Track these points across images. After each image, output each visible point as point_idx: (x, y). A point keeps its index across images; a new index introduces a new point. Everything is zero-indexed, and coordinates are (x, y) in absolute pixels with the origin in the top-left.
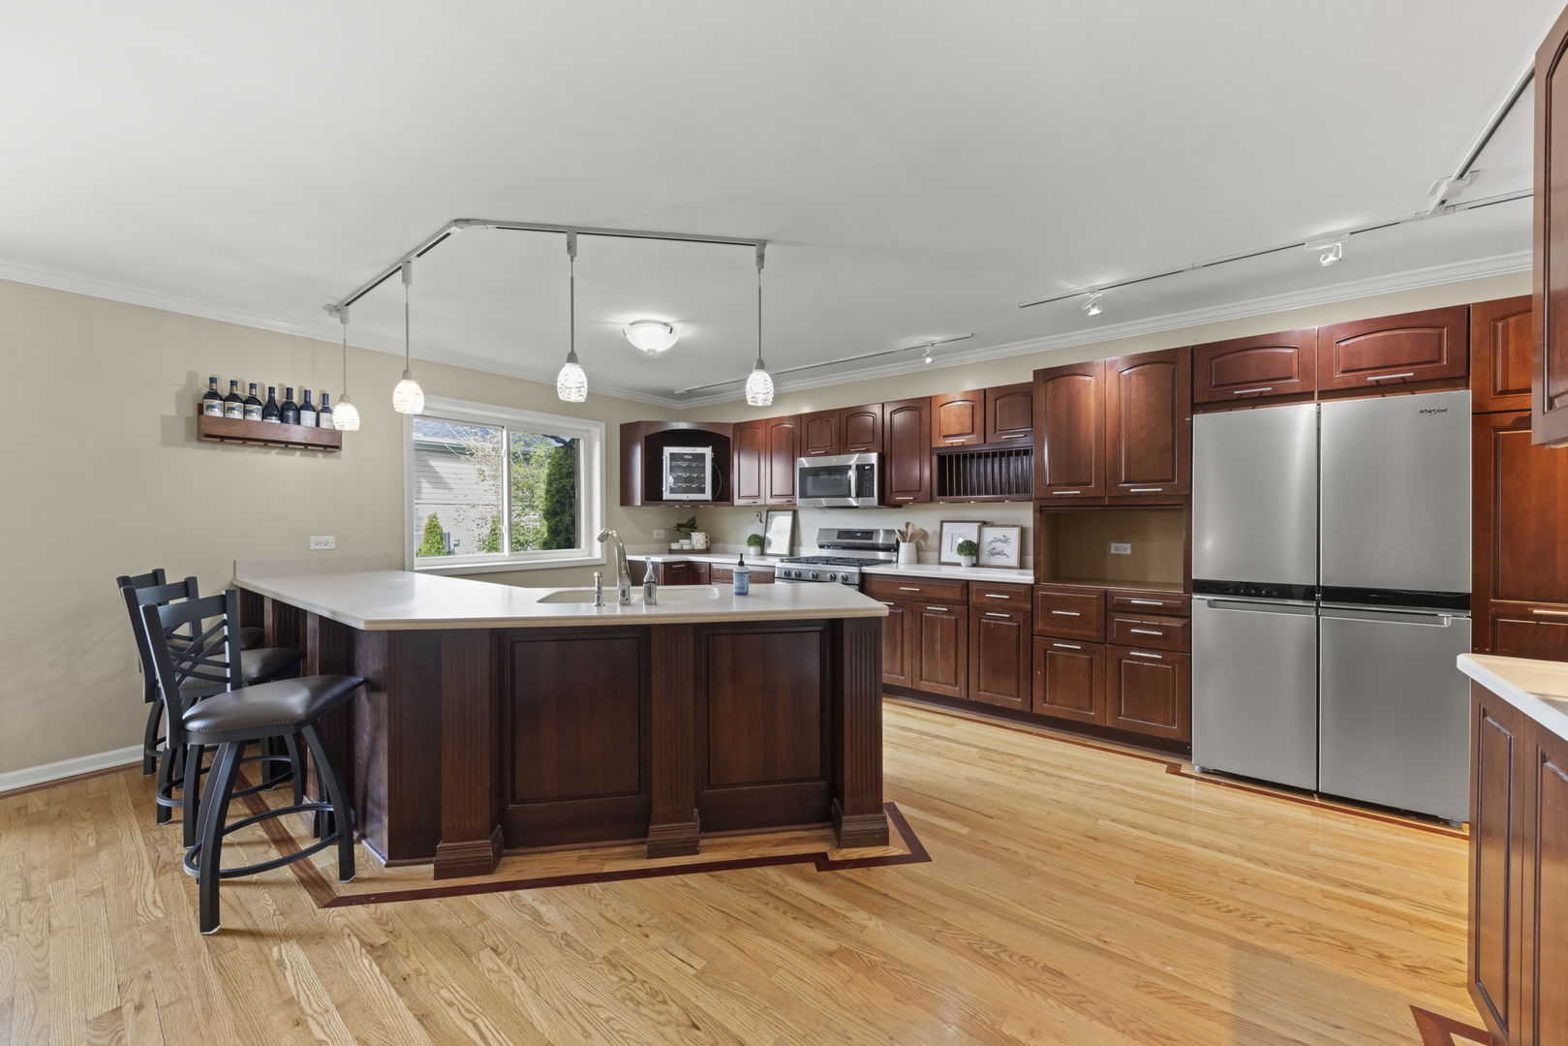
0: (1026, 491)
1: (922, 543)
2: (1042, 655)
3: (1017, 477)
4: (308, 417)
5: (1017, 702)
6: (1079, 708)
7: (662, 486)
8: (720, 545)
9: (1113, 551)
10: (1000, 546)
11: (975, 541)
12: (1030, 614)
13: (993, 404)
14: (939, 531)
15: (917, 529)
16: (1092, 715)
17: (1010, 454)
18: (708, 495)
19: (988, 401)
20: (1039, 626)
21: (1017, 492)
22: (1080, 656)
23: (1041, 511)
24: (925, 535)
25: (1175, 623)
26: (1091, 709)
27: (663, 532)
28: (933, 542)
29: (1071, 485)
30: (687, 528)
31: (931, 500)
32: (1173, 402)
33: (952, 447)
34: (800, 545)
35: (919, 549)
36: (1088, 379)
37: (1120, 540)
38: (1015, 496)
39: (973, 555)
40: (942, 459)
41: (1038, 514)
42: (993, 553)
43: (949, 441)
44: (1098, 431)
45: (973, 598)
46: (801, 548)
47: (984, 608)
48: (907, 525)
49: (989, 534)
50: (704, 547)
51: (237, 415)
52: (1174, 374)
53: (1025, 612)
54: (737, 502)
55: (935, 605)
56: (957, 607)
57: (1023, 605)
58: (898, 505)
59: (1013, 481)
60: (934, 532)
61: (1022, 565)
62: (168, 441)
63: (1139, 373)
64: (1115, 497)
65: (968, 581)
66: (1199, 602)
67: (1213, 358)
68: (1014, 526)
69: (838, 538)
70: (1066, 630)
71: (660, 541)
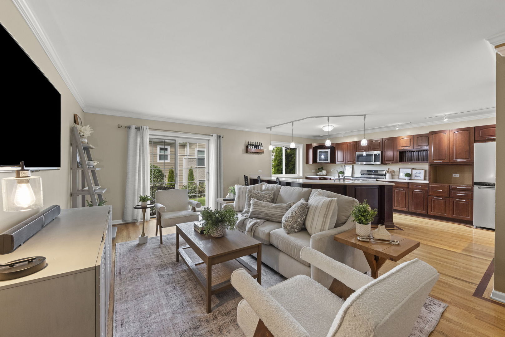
0: (427, 160)
1: (393, 174)
2: (431, 201)
3: (424, 157)
4: (260, 147)
5: (423, 212)
6: (441, 213)
7: (317, 159)
8: (330, 174)
9: (454, 176)
10: (418, 175)
11: (410, 173)
12: (427, 191)
13: (416, 139)
14: (399, 170)
15: (392, 170)
16: (445, 215)
17: (421, 151)
18: (329, 161)
19: (415, 139)
20: (430, 193)
21: (424, 161)
22: (442, 201)
23: (431, 166)
24: (394, 172)
25: (470, 193)
26: (445, 213)
27: (314, 170)
28: (397, 173)
29: (439, 159)
30: (321, 169)
31: (397, 163)
32: (469, 140)
33: (404, 149)
34: (354, 174)
35: (392, 175)
36: (445, 134)
37: (456, 173)
38: (423, 162)
39: (410, 177)
40: (400, 152)
41: (430, 166)
42: (416, 176)
43: (403, 148)
44: (447, 147)
45: (410, 187)
46: (355, 175)
47: (413, 189)
48: (389, 169)
49: (414, 171)
50: (326, 174)
51: (252, 148)
52: (469, 134)
53: (426, 190)
54: (337, 163)
55: (399, 188)
56: (406, 189)
57: (425, 188)
58: (386, 164)
59: (423, 158)
60: (397, 171)
61: (425, 179)
62: (243, 153)
63: (459, 133)
64: (452, 162)
65: (409, 183)
66: (476, 188)
67: (480, 130)
68: (423, 169)
69: (367, 172)
70: (438, 194)
71: (314, 172)
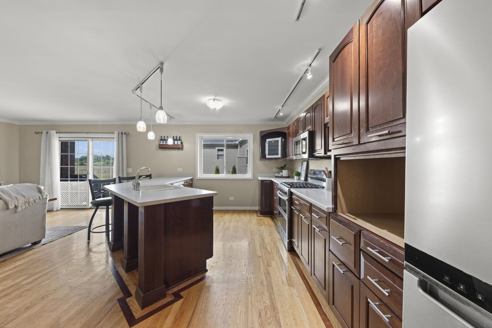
4: (176, 142)
18: (279, 156)
31: (326, 153)
48: (326, 169)
50: (287, 176)
51: (164, 143)
65: (311, 203)
